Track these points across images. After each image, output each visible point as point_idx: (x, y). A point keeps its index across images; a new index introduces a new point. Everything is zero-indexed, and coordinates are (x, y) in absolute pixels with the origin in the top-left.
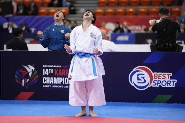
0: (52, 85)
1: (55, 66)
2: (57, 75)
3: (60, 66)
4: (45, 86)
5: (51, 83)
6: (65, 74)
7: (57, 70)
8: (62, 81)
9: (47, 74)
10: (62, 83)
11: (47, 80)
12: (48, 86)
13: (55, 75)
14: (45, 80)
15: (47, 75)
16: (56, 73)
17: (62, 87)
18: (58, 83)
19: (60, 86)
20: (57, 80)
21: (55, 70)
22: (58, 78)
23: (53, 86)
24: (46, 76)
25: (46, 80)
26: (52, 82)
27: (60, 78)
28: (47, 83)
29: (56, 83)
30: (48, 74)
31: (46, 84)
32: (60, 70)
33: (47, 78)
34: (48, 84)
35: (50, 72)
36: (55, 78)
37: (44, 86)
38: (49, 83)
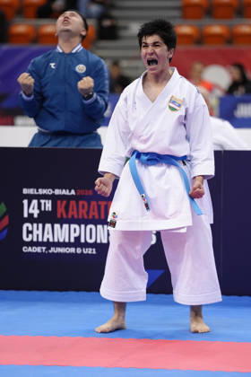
0: (48, 244)
1: (57, 192)
2: (65, 216)
3: (73, 192)
4: (30, 249)
5: (45, 240)
6: (88, 213)
7: (65, 202)
8: (77, 235)
9: (36, 213)
10: (78, 239)
11: (35, 232)
12: (38, 249)
13: (59, 216)
14: (29, 232)
15: (36, 216)
16: (61, 210)
17: (79, 250)
18: (67, 240)
19: (72, 250)
20: (62, 233)
21: (59, 202)
22: (66, 226)
23: (53, 250)
24: (31, 219)
25: (31, 232)
26: (48, 236)
27: (73, 226)
28: (35, 240)
29: (61, 240)
30: (38, 215)
31: (32, 244)
32: (73, 203)
33: (35, 225)
34: (37, 244)
35: (43, 209)
36: (57, 226)
37: (25, 249)
38: (40, 240)
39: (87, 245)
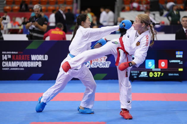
39: (21, 67)
